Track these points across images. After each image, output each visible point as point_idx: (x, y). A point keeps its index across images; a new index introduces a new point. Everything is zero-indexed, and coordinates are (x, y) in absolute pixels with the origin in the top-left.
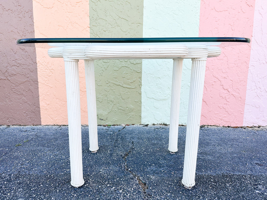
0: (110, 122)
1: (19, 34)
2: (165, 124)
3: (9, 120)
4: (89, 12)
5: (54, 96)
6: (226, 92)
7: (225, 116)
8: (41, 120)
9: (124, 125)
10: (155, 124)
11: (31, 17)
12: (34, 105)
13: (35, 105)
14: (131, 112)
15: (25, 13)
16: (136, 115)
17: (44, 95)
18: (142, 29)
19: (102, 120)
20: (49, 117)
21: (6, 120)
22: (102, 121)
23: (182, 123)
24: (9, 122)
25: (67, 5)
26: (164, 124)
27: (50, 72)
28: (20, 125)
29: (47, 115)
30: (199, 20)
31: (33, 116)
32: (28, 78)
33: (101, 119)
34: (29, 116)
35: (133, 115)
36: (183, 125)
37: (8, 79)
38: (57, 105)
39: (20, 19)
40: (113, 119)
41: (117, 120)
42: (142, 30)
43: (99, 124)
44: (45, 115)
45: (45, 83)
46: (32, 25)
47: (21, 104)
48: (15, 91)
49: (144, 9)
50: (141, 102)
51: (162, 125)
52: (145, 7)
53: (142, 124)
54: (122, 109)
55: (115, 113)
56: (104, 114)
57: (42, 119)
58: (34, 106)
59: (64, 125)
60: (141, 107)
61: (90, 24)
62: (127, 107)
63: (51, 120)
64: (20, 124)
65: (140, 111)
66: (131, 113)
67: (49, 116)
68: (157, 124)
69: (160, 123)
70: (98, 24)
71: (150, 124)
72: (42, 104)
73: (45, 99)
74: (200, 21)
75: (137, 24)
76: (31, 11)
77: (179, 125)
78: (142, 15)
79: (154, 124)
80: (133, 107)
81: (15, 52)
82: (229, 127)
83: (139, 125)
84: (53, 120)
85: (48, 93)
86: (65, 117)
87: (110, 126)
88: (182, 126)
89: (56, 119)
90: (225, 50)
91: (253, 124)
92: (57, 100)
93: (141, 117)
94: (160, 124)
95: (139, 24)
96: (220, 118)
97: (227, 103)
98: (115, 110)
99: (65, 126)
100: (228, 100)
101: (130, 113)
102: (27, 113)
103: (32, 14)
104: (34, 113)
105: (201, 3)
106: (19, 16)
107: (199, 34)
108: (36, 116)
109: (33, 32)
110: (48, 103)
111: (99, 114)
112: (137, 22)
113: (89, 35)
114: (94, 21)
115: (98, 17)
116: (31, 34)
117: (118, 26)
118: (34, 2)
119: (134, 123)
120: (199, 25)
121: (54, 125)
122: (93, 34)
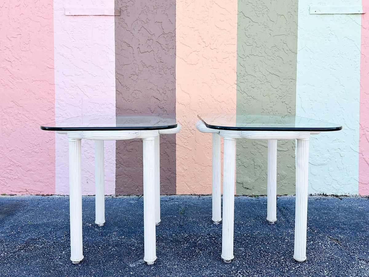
0: (257, 192)
1: (158, 92)
2: (325, 194)
3: (138, 189)
4: (236, 68)
5: (193, 160)
8: (177, 189)
10: (312, 195)
11: (174, 74)
12: (169, 171)
14: (283, 179)
15: (167, 69)
16: (288, 183)
17: (182, 159)
18: (295, 85)
19: (248, 189)
20: (186, 185)
21: (135, 189)
22: (248, 190)
23: (345, 193)
24: (138, 191)
25: (213, 61)
26: (323, 194)
27: (190, 133)
29: (183, 182)
30: (359, 75)
31: (167, 184)
32: (165, 140)
33: (246, 188)
34: (163, 184)
35: (285, 183)
36: (346, 196)
38: (196, 170)
39: (162, 76)
40: (262, 188)
41: (265, 189)
43: (244, 194)
44: (182, 182)
45: (184, 146)
46: (174, 82)
49: (297, 64)
50: (295, 167)
51: (322, 195)
52: (298, 62)
55: (263, 181)
56: (249, 182)
57: (177, 187)
59: (202, 195)
60: (295, 173)
61: (237, 81)
62: (278, 174)
63: (188, 188)
65: (294, 179)
66: (283, 180)
67: (185, 184)
68: (315, 195)
69: (319, 192)
70: (246, 81)
72: (179, 169)
73: (183, 163)
74: (361, 76)
75: (289, 79)
76: (174, 67)
77: (342, 196)
78: (296, 70)
79: (311, 194)
80: (285, 173)
81: (152, 111)
83: (293, 196)
84: (190, 188)
85: (186, 157)
86: (203, 185)
87: (258, 196)
89: (193, 188)
92: (197, 164)
93: (295, 185)
94: (319, 195)
95: (291, 80)
98: (264, 177)
99: (204, 195)
103: (175, 70)
104: (169, 179)
105: (361, 57)
106: (160, 73)
107: (360, 89)
108: (170, 184)
109: (174, 90)
110: (185, 168)
111: (244, 181)
112: (289, 78)
113: (235, 92)
114: (241, 76)
115: (246, 73)
116: (171, 92)
117: (268, 82)
118: (177, 59)
119: (286, 194)
120: (359, 80)
121: (191, 194)
122: (240, 91)
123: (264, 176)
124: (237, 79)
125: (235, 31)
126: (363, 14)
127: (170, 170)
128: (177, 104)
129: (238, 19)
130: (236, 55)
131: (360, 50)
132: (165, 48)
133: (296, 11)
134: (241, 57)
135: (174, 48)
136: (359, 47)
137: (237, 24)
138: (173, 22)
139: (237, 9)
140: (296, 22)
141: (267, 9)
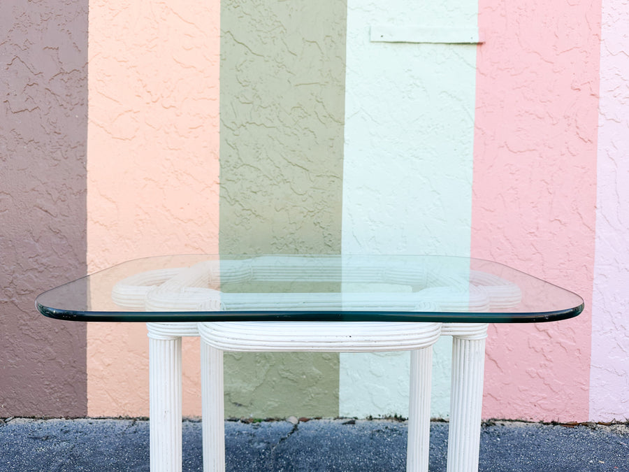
0: (259, 412)
1: (49, 197)
2: (398, 416)
3: (5, 404)
4: (218, 149)
5: (123, 345)
6: (542, 338)
7: (545, 395)
8: (88, 405)
9: (294, 420)
10: (373, 417)
11: (82, 159)
12: (72, 366)
13: (75, 368)
14: (314, 385)
15: (69, 149)
16: (325, 394)
17: (100, 343)
18: (340, 188)
19: (240, 405)
20: (109, 397)
22: (240, 409)
23: (441, 413)
24: (5, 409)
25: (167, 133)
26: (396, 416)
28: (33, 417)
29: (102, 392)
30: (471, 171)
31: (67, 395)
33: (236, 404)
34: (59, 394)
35: (317, 394)
36: (442, 420)
37: (12, 302)
38: (129, 366)
39: (56, 162)
40: (269, 403)
41: (276, 405)
42: (342, 191)
43: (232, 416)
44: (99, 392)
46: (83, 176)
47: (40, 364)
48: (28, 332)
49: (345, 145)
50: (339, 359)
51: (392, 419)
52: (346, 142)
53: (341, 415)
54: (291, 376)
55: (273, 388)
56: (244, 391)
57: (89, 401)
58: (72, 369)
59: (143, 419)
60: (337, 371)
61: (221, 176)
62: (304, 374)
63: (114, 404)
64: (33, 414)
65: (335, 383)
66: (315, 388)
67: (107, 395)
68: (378, 417)
69: (386, 413)
70: (240, 177)
71: (361, 415)
72: (92, 363)
73: (102, 350)
74: (474, 172)
75: (329, 177)
76: (83, 144)
77: (433, 420)
78: (342, 157)
79: (371, 417)
80: (318, 372)
81: (36, 239)
82: (554, 423)
83: (332, 421)
84: (117, 404)
85: (109, 338)
87: (260, 421)
88: (440, 423)
89: (124, 402)
90: (535, 238)
91: (614, 417)
92: (131, 354)
93: (338, 398)
94: (386, 418)
95: (332, 179)
96: (533, 400)
97: (547, 363)
98: (274, 381)
100: (549, 357)
101: (310, 389)
102: (53, 386)
103: (85, 151)
104: (71, 386)
105: (476, 134)
106: (54, 155)
107: (473, 201)
108: (75, 394)
109: (83, 192)
110: (107, 361)
111: (233, 390)
112: (329, 174)
113: (217, 200)
114: (230, 169)
115: (239, 161)
116: (78, 197)
117: (285, 181)
118: (91, 127)
119: (320, 415)
120: (471, 181)
121: (120, 417)
122: (227, 198)
123: (275, 379)
124: (221, 173)
125: (215, 71)
126: (480, 44)
127: (74, 365)
128: (89, 223)
129: (222, 46)
130: (218, 120)
131: (473, 117)
132: (64, 103)
133: (342, 34)
134: (230, 126)
135: (84, 103)
136: (472, 112)
137: (219, 57)
138: (81, 48)
139: (218, 26)
140: (341, 59)
141: (281, 28)
